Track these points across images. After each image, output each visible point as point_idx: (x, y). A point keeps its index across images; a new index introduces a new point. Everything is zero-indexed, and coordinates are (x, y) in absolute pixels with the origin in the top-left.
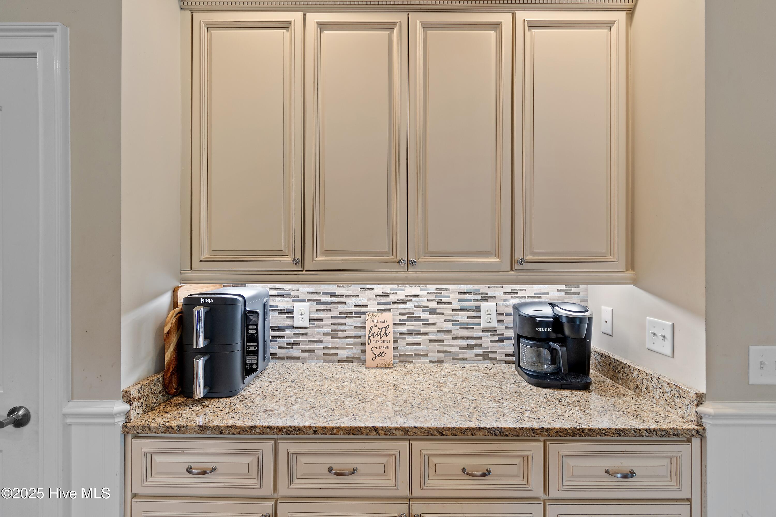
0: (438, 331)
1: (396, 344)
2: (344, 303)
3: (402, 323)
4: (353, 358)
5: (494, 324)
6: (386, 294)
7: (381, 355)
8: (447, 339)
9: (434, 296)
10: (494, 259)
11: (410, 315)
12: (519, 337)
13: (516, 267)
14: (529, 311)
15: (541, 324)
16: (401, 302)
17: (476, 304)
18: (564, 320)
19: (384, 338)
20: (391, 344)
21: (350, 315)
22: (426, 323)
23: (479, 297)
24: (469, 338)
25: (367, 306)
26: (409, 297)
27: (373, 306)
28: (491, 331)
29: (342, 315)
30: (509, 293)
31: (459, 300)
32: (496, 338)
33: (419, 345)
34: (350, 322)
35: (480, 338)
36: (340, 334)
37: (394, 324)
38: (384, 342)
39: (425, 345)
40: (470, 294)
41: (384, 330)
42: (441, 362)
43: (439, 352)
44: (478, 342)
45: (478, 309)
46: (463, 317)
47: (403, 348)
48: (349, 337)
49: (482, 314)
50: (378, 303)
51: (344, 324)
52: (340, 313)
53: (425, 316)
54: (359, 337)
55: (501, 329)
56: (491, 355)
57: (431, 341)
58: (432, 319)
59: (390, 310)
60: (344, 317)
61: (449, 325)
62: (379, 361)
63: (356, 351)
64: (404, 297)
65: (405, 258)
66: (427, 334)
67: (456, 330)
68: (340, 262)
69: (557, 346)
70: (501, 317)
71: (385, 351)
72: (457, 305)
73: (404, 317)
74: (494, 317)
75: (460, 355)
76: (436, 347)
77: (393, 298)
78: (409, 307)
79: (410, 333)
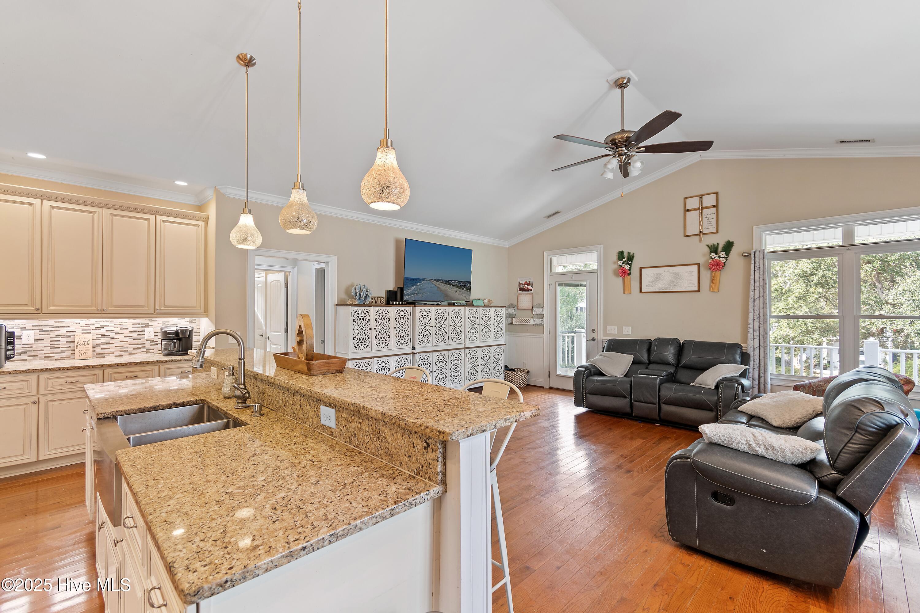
0: (120, 342)
1: (94, 349)
2: (60, 330)
3: (98, 339)
4: (66, 357)
5: (152, 337)
6: (88, 325)
7: (85, 353)
8: (126, 345)
9: (118, 326)
10: (147, 308)
11: (103, 335)
12: (162, 340)
13: (156, 312)
14: (166, 329)
15: (170, 333)
16: (97, 329)
17: (143, 329)
18: (179, 331)
19: (87, 346)
20: (92, 349)
21: (64, 336)
22: (113, 338)
23: (144, 326)
24: (138, 344)
25: (75, 332)
26: (102, 327)
27: (79, 332)
28: (152, 341)
29: (57, 336)
30: (161, 324)
31: (133, 327)
32: (153, 343)
33: (109, 349)
34: (63, 341)
35: (145, 344)
36: (56, 346)
37: (93, 339)
38: (87, 347)
39: (112, 349)
40: (139, 324)
41: (86, 342)
42: (123, 356)
43: (120, 351)
44: (144, 345)
45: (143, 331)
46: (135, 335)
47: (98, 350)
48: (62, 347)
49: (145, 333)
50: (82, 330)
51: (60, 341)
52: (56, 336)
53: (112, 335)
54: (70, 347)
55: (156, 339)
56: (150, 351)
57: (115, 347)
58: (116, 336)
59: (90, 333)
60: (60, 338)
61: (127, 339)
62: (83, 357)
63: (68, 354)
64: (99, 327)
65: (101, 308)
66: (113, 343)
67: (131, 341)
68: (59, 310)
69: (175, 341)
70: (156, 334)
71: (87, 352)
72: (132, 330)
73: (100, 336)
74: (152, 335)
75: (133, 352)
76: (119, 349)
77: (92, 327)
78: (103, 331)
79: (103, 344)
